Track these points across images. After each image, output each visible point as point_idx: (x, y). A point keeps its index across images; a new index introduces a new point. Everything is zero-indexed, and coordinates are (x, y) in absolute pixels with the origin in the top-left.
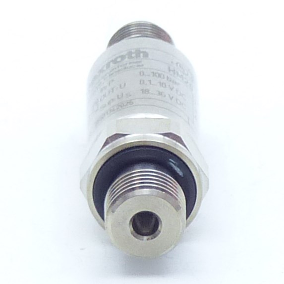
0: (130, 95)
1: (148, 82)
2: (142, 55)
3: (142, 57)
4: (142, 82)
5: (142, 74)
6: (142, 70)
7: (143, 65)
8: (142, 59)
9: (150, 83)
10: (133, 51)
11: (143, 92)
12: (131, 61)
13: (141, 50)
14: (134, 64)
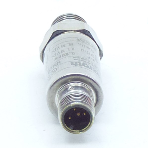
0: (79, 43)
1: (70, 49)
2: (74, 64)
3: (74, 62)
4: (73, 49)
5: (73, 53)
6: (74, 55)
7: (73, 58)
8: (74, 61)
9: (69, 49)
10: (78, 66)
11: (72, 44)
12: (79, 61)
13: (74, 66)
14: (77, 59)
